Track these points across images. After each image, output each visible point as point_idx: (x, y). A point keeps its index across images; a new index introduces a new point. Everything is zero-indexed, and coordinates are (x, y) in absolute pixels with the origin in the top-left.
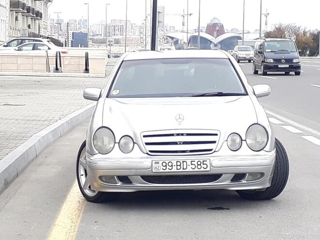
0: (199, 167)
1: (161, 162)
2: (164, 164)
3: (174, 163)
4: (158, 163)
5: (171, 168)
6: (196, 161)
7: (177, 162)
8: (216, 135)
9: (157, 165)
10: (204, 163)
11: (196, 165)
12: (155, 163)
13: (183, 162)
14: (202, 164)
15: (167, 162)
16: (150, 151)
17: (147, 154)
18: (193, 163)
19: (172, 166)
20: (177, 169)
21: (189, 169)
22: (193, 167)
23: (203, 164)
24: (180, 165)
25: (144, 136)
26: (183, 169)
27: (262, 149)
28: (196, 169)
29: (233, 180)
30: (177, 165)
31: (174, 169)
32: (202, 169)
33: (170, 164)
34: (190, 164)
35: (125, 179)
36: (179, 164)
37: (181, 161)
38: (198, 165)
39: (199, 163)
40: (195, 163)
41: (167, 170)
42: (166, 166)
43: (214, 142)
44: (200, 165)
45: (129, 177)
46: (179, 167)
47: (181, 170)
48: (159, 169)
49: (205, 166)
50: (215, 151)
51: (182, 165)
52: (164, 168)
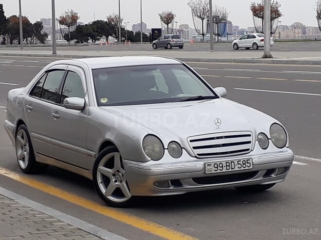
0: (244, 166)
1: (213, 164)
2: (216, 166)
3: (224, 165)
4: (211, 165)
5: (221, 169)
6: (242, 160)
7: (226, 163)
8: (250, 135)
9: (209, 167)
10: (248, 162)
11: (242, 164)
12: (208, 165)
13: (231, 162)
14: (246, 163)
15: (218, 164)
16: (199, 155)
17: (196, 157)
18: (239, 163)
19: (222, 167)
20: (227, 169)
21: (237, 169)
22: (240, 166)
23: (248, 163)
24: (229, 166)
25: (191, 141)
26: (232, 169)
27: (285, 146)
28: (242, 168)
29: (265, 176)
30: (227, 166)
31: (224, 170)
32: (247, 168)
33: (221, 165)
34: (237, 164)
35: (177, 183)
36: (228, 164)
37: (230, 162)
38: (244, 164)
39: (244, 162)
41: (219, 171)
42: (217, 167)
43: (249, 142)
44: (245, 164)
45: (180, 181)
46: (228, 168)
47: (230, 170)
48: (212, 170)
49: (249, 165)
50: (251, 151)
51: (230, 166)
52: (216, 169)
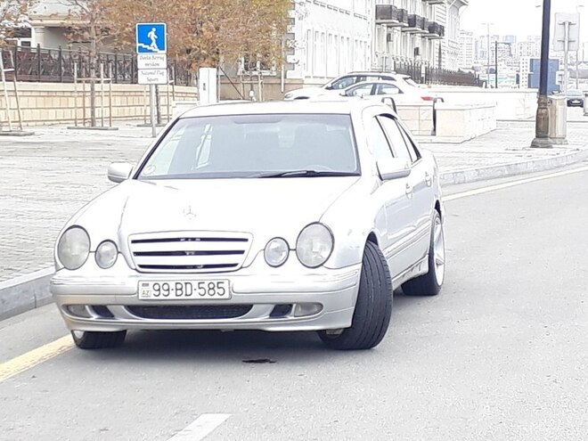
0: (212, 292)
1: (151, 284)
2: (157, 287)
3: (172, 286)
4: (147, 285)
5: (166, 293)
6: (207, 283)
7: (177, 284)
8: (246, 240)
9: (146, 288)
10: (220, 285)
11: (207, 289)
12: (143, 285)
13: (186, 284)
14: (216, 288)
15: (161, 284)
16: (141, 266)
17: (136, 269)
18: (201, 285)
19: (168, 290)
20: (177, 295)
21: (195, 295)
22: (202, 291)
23: (219, 288)
24: (181, 289)
25: (134, 242)
26: (186, 295)
27: (321, 265)
28: (207, 296)
29: (272, 315)
30: (177, 290)
31: (172, 296)
32: (216, 296)
33: (166, 287)
34: (197, 287)
35: (102, 310)
36: (179, 286)
37: (183, 283)
38: (210, 289)
39: (211, 286)
40: (205, 286)
41: (161, 297)
42: (159, 290)
43: (241, 252)
44: (213, 289)
45: (109, 307)
46: (179, 292)
47: (183, 297)
48: (149, 295)
49: (221, 291)
50: (241, 267)
51: (184, 289)
52: (157, 293)
